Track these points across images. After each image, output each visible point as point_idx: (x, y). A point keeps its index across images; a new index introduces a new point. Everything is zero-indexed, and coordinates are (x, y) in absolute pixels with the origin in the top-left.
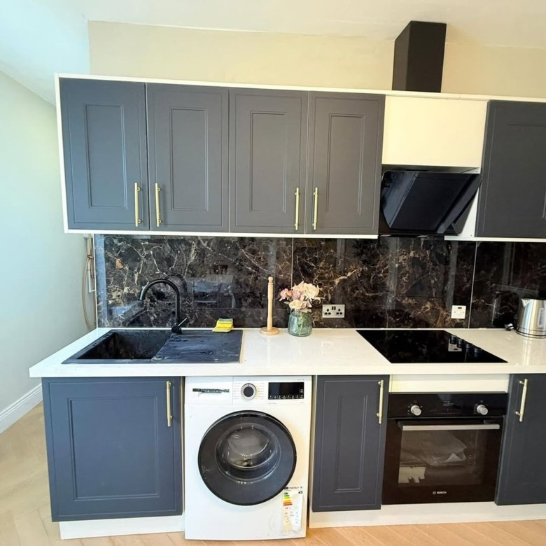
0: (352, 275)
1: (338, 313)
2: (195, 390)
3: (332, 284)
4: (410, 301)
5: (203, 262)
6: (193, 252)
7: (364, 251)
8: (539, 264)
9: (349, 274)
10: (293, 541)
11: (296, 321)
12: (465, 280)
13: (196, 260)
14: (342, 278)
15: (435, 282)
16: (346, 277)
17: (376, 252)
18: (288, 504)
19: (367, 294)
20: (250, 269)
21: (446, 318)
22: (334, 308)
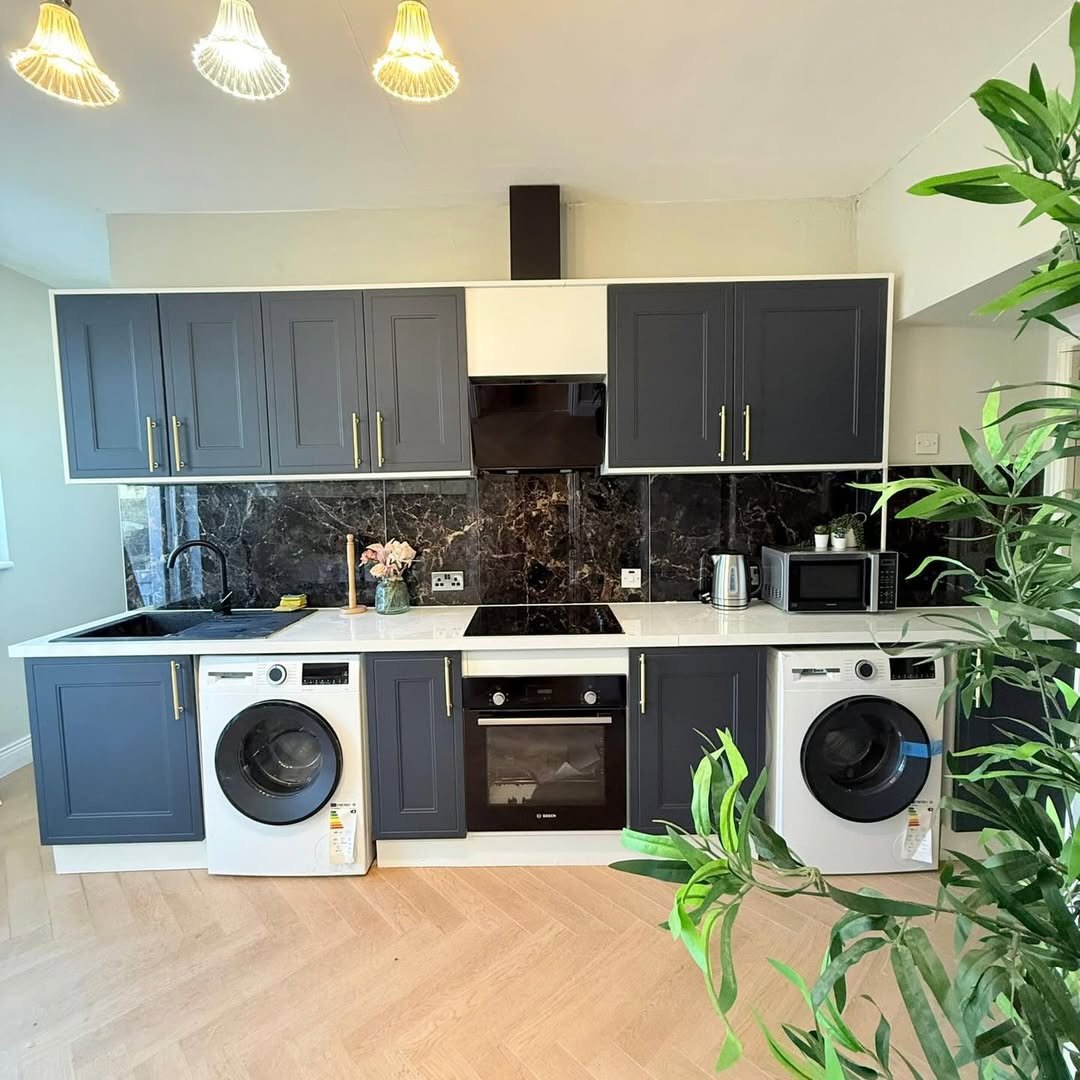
0: (470, 530)
1: (453, 584)
2: (211, 674)
3: (444, 543)
4: (558, 564)
5: (263, 518)
6: (249, 504)
7: (486, 495)
8: (749, 505)
9: (467, 528)
10: (349, 879)
11: (384, 595)
12: (638, 532)
13: (253, 515)
14: (456, 533)
15: (593, 536)
16: (462, 533)
17: (502, 496)
18: (336, 826)
19: (495, 556)
20: (327, 525)
21: (614, 587)
22: (447, 577)
